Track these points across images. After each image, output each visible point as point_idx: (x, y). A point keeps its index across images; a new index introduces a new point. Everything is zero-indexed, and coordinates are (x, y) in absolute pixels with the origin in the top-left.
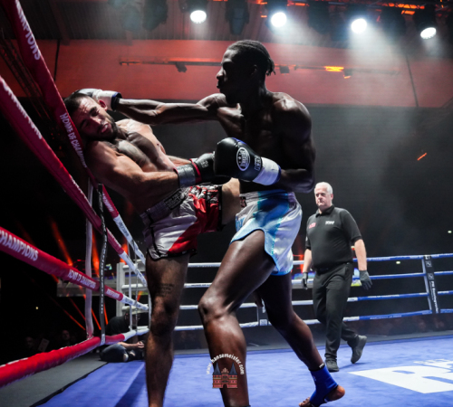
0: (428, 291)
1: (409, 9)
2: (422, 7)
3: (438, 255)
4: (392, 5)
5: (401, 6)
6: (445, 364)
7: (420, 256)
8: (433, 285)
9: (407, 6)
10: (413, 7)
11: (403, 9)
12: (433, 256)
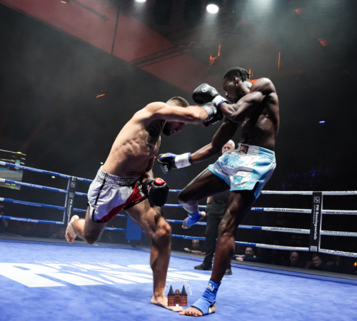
0: (65, 206)
3: (83, 179)
6: (57, 266)
7: (69, 176)
8: (71, 203)
12: (78, 178)
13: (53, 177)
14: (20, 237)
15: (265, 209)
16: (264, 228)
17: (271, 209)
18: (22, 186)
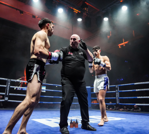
1: (76, 11)
2: (80, 12)
4: (72, 8)
5: (74, 9)
9: (76, 10)
10: (77, 11)
11: (74, 10)
13: (57, 86)
14: (47, 109)
15: (136, 90)
16: (138, 97)
17: (138, 90)
18: (46, 91)
